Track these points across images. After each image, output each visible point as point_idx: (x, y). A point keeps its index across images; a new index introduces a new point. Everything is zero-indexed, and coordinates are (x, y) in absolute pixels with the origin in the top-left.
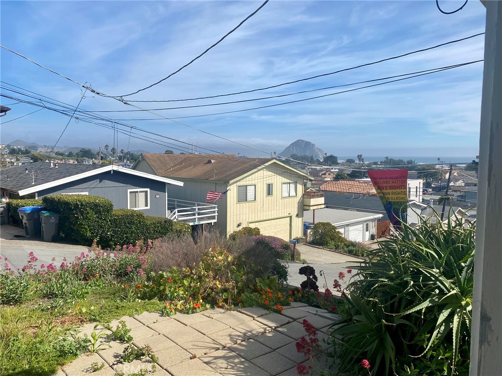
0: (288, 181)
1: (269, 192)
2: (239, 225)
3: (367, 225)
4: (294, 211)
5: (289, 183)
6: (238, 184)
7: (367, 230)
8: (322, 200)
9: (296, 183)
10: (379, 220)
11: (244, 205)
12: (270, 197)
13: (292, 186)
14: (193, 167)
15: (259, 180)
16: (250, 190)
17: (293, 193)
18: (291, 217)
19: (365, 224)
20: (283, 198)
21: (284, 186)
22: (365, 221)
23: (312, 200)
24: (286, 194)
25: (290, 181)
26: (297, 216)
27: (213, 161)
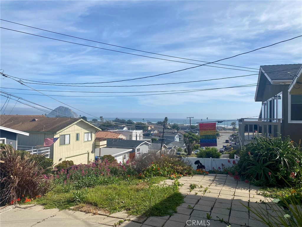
0: (88, 132)
1: (77, 139)
2: (60, 160)
3: (125, 155)
4: (90, 150)
5: (88, 133)
6: (60, 134)
7: (125, 159)
8: (105, 142)
9: (91, 133)
10: (130, 152)
11: (64, 147)
12: (78, 142)
13: (90, 134)
14: (22, 124)
15: (72, 132)
16: (67, 137)
17: (90, 139)
18: (88, 153)
19: (124, 155)
20: (85, 142)
21: (86, 134)
22: (124, 153)
23: (100, 142)
24: (86, 140)
25: (89, 132)
26: (92, 152)
27: (36, 120)
